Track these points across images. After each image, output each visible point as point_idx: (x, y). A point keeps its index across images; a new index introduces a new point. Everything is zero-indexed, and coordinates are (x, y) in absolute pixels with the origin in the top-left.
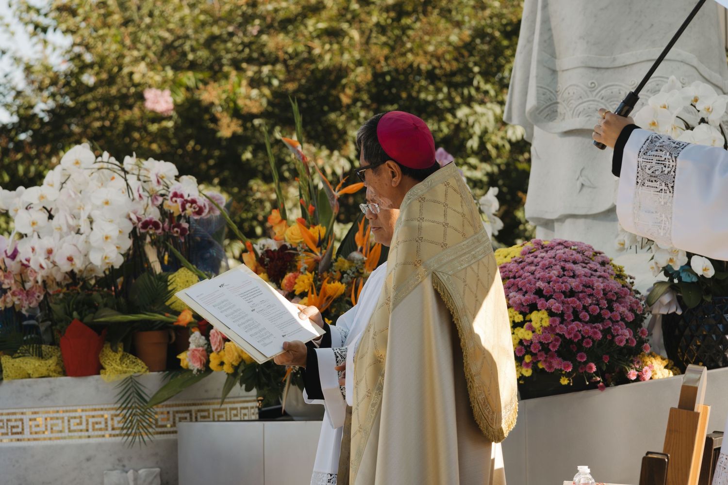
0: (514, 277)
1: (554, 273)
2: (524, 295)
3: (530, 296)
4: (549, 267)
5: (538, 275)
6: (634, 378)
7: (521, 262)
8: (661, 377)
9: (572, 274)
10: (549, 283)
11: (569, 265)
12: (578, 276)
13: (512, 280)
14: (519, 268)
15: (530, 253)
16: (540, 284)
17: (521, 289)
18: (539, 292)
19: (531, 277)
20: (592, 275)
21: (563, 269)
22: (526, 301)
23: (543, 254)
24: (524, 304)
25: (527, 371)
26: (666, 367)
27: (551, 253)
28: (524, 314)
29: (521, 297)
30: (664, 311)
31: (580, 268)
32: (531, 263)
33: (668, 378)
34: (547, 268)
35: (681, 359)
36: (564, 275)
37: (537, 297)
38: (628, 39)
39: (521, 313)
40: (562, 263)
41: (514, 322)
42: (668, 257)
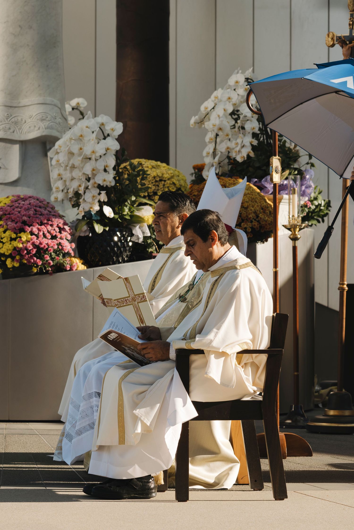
0: (9, 214)
1: (31, 212)
2: (16, 224)
3: (19, 224)
4: (28, 209)
5: (23, 214)
6: (68, 269)
7: (12, 206)
8: (81, 269)
9: (40, 213)
10: (29, 218)
11: (38, 209)
12: (44, 215)
13: (9, 216)
14: (12, 209)
15: (16, 201)
16: (25, 218)
17: (14, 221)
18: (25, 223)
19: (19, 214)
20: (50, 214)
21: (35, 210)
22: (17, 227)
23: (23, 202)
24: (16, 228)
25: (17, 264)
26: (82, 264)
27: (27, 202)
28: (17, 234)
29: (15, 225)
30: (82, 235)
31: (43, 210)
32: (17, 207)
33: (84, 269)
34: (27, 210)
35: (90, 260)
36: (36, 214)
37: (23, 225)
38: (27, 92)
39: (15, 233)
40: (35, 208)
41: (11, 238)
42: (89, 206)
